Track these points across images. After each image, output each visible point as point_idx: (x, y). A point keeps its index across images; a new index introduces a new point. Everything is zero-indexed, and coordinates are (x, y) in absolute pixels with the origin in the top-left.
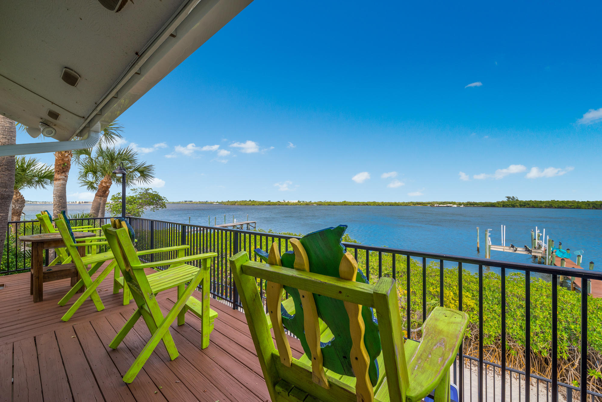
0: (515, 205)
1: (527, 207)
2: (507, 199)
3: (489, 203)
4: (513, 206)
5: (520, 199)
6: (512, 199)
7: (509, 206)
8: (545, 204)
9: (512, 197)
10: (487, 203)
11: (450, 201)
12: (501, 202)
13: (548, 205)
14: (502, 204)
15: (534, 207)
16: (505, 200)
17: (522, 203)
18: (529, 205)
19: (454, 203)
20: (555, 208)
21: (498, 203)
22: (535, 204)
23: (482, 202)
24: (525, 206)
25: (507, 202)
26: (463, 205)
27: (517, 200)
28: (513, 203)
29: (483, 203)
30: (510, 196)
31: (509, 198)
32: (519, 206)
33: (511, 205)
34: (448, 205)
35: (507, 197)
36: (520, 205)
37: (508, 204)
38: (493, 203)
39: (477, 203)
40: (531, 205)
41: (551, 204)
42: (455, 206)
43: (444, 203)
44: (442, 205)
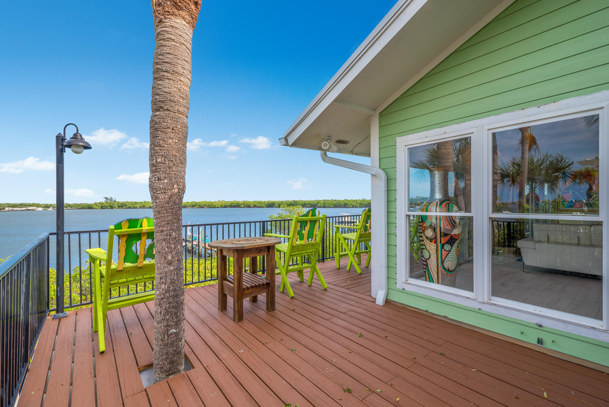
0: (113, 206)
1: (124, 208)
2: (105, 200)
3: (86, 204)
4: (112, 207)
5: (117, 200)
6: (110, 200)
7: (107, 207)
8: (139, 205)
9: (110, 198)
10: (83, 204)
11: (31, 202)
12: (99, 203)
13: (142, 206)
14: (100, 205)
15: (130, 208)
16: (103, 200)
17: (119, 204)
18: (126, 206)
19: (38, 205)
20: (147, 208)
21: (96, 204)
22: (131, 205)
23: (77, 203)
24: (122, 207)
25: (105, 203)
26: (51, 208)
27: (115, 201)
28: (111, 205)
29: (78, 205)
30: (108, 197)
31: (106, 198)
32: (117, 208)
33: (110, 207)
34: (30, 208)
35: (105, 198)
36: (118, 206)
37: (106, 205)
38: (91, 204)
39: (70, 205)
40: (128, 206)
41: (143, 204)
42: (40, 209)
43: (21, 205)
44: (19, 209)
